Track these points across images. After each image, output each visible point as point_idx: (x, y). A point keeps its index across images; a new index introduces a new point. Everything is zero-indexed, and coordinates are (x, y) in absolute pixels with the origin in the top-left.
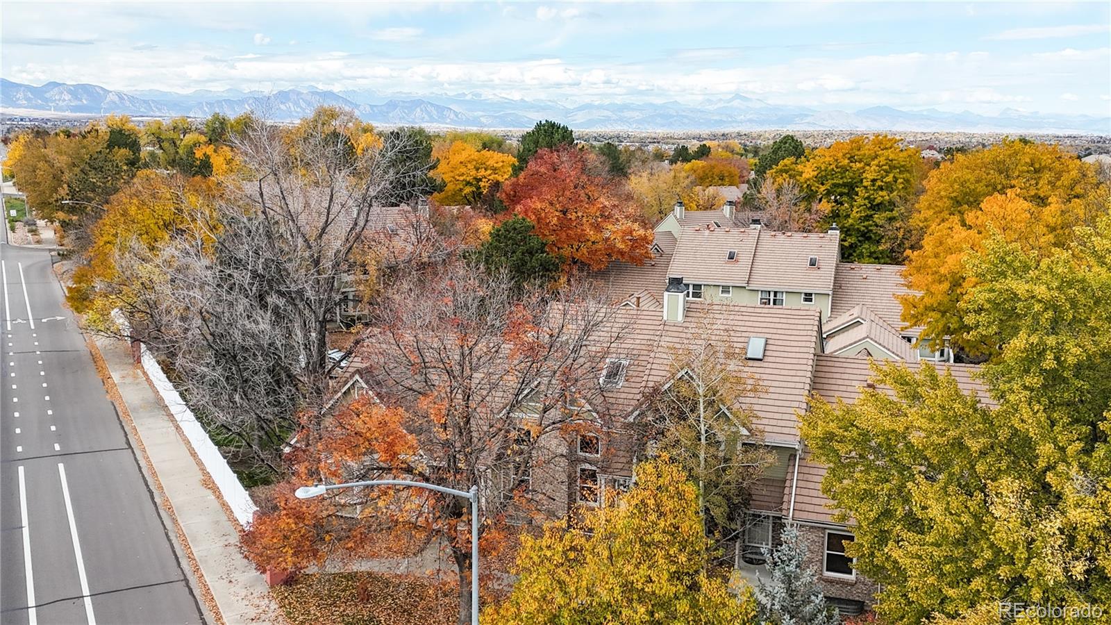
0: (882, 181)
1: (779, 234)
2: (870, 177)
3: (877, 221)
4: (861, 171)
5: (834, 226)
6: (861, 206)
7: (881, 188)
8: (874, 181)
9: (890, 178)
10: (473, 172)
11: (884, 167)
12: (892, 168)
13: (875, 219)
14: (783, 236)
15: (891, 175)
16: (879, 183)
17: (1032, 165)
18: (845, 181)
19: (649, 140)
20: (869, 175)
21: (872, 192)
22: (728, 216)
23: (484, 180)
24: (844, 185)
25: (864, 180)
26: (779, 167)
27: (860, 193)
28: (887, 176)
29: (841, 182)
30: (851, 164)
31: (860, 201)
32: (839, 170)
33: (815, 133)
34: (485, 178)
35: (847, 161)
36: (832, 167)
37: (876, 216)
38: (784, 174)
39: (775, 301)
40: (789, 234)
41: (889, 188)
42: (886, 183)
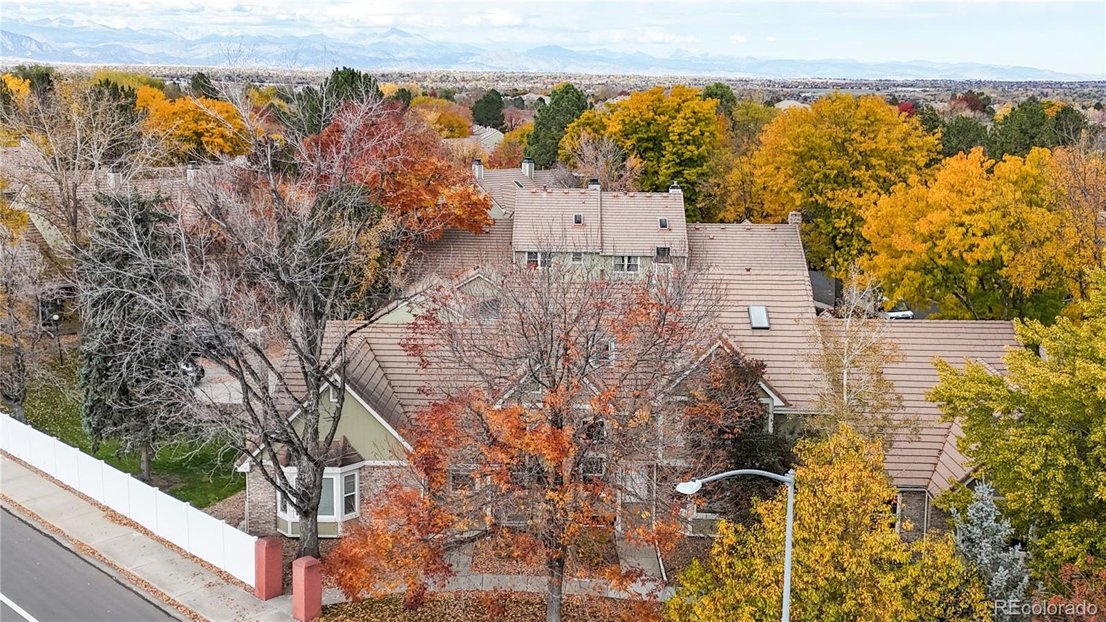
0: (689, 135)
1: (621, 194)
2: (677, 130)
3: (688, 177)
4: (666, 124)
5: (675, 185)
6: (669, 161)
7: (688, 143)
8: (680, 134)
9: (697, 132)
10: (192, 126)
11: (691, 120)
12: (698, 120)
13: (685, 176)
14: (626, 197)
15: (698, 128)
16: (686, 137)
17: (867, 118)
18: (650, 135)
19: (296, 80)
20: (677, 127)
21: (680, 147)
22: (527, 174)
23: (206, 134)
24: (648, 140)
25: (671, 134)
26: (582, 120)
27: (667, 148)
28: (694, 129)
29: (646, 136)
30: (656, 117)
31: (668, 156)
32: (644, 123)
33: (486, 76)
34: (208, 132)
35: (651, 114)
36: (637, 120)
37: (685, 172)
38: (587, 128)
39: (629, 266)
40: (632, 194)
41: (696, 142)
42: (693, 136)
